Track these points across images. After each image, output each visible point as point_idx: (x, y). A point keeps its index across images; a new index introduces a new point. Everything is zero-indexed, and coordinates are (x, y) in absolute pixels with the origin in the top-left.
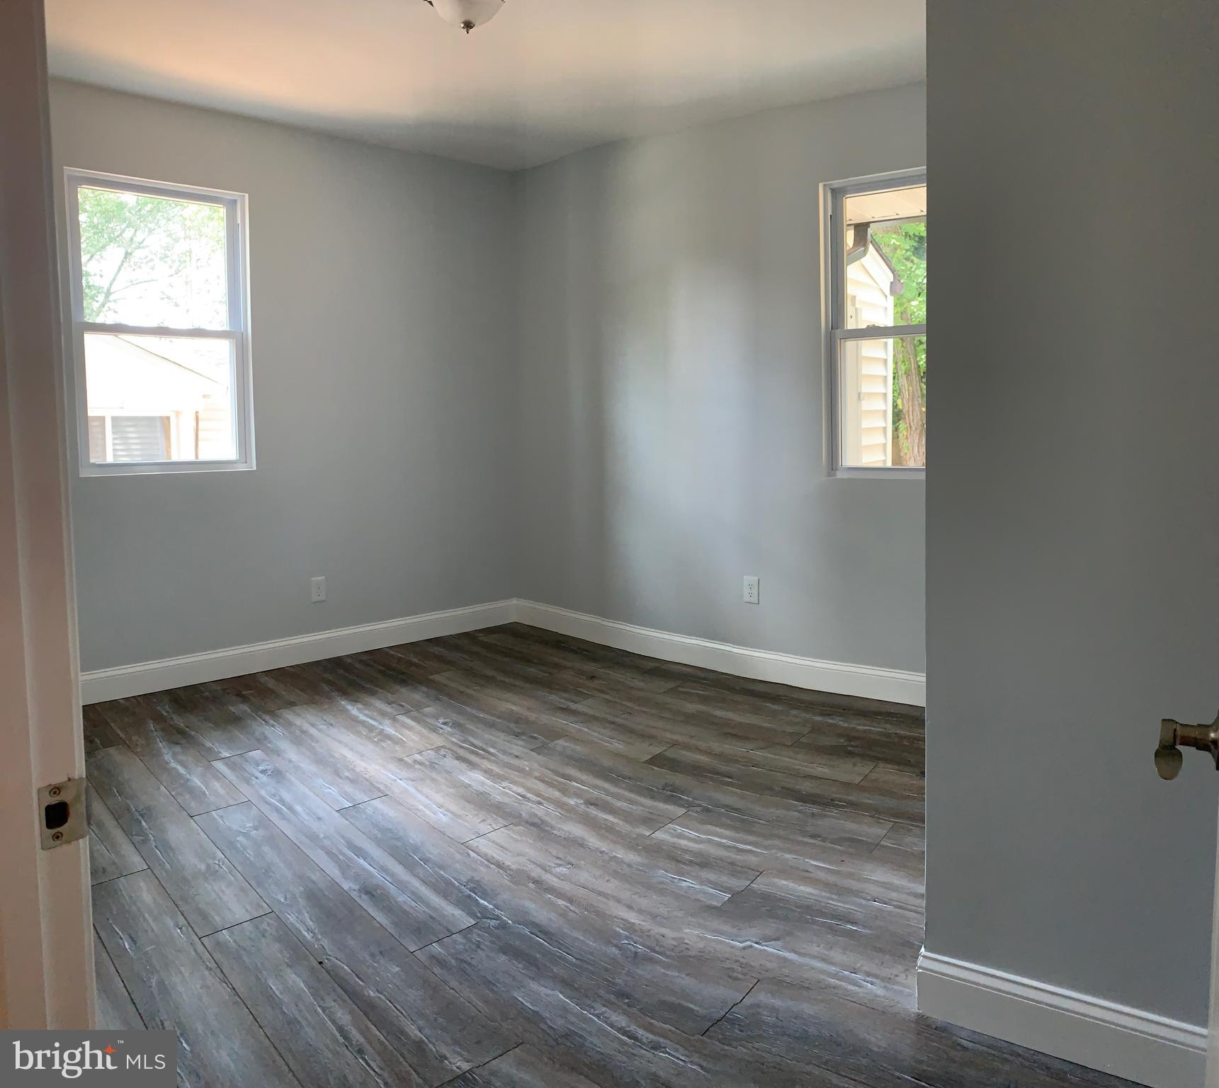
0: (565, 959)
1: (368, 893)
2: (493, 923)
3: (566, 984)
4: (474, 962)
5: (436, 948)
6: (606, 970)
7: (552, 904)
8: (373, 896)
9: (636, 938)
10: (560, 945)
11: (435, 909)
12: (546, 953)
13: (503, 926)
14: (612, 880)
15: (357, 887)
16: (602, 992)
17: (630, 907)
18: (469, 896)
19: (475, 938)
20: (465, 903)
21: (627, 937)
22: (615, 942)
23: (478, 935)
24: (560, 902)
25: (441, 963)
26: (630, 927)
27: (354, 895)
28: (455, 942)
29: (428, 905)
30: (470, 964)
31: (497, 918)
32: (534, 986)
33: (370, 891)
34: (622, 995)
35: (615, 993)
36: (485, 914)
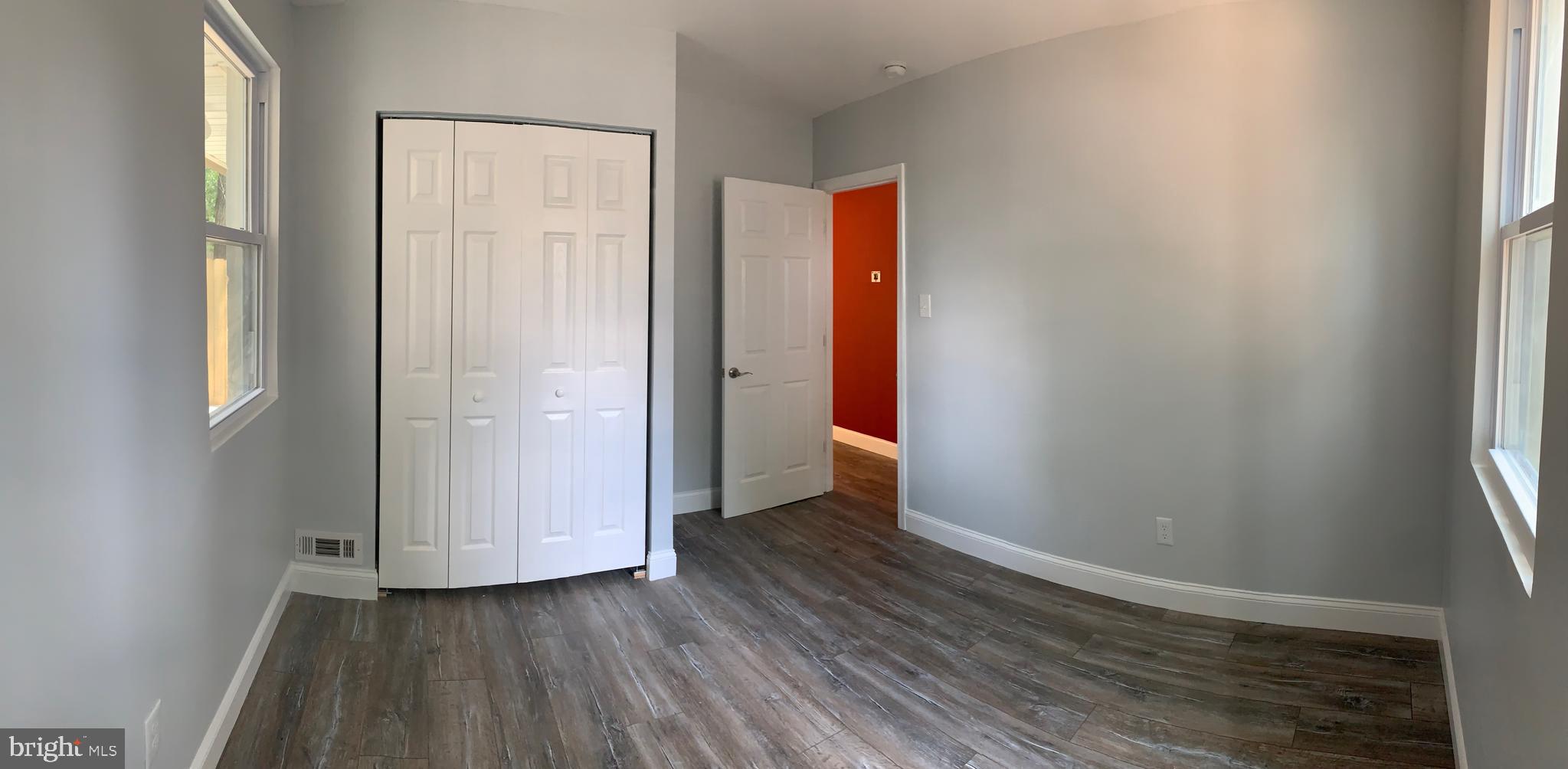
0: (795, 635)
1: (912, 673)
2: (824, 658)
3: (799, 625)
4: (836, 636)
5: (857, 643)
6: (776, 627)
7: (790, 670)
8: (907, 671)
9: (752, 639)
10: (795, 643)
11: (863, 667)
12: (803, 640)
13: (819, 656)
14: (742, 679)
15: (922, 676)
16: (783, 619)
17: (743, 657)
18: (839, 676)
19: (835, 648)
20: (840, 671)
21: (756, 640)
22: (765, 640)
23: (832, 650)
24: (785, 670)
25: (852, 635)
26: (751, 646)
27: (920, 670)
28: (847, 647)
29: (868, 669)
30: (838, 635)
31: (822, 661)
32: (811, 624)
33: (912, 675)
34: (773, 616)
35: (776, 616)
36: (828, 663)
